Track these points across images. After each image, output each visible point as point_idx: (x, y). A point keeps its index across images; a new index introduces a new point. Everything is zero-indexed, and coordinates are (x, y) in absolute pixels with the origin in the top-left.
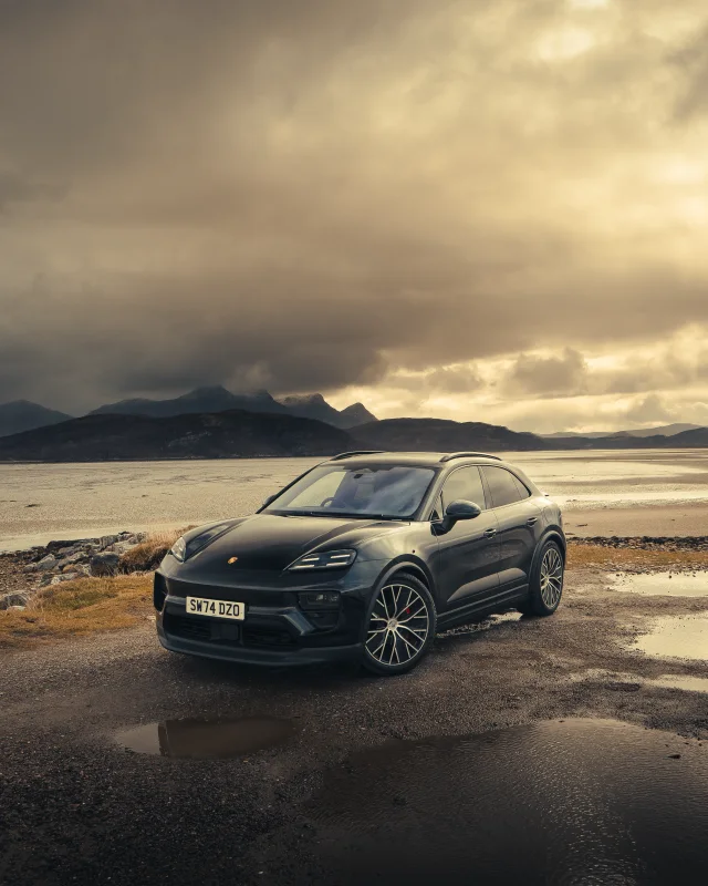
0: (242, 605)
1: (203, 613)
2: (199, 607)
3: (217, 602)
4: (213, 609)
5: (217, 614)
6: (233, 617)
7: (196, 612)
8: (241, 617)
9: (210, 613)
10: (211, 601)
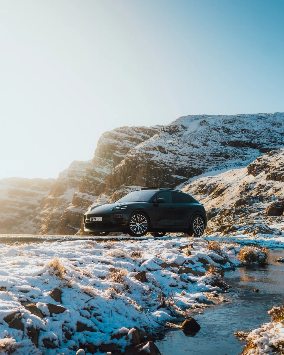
0: (102, 218)
1: (94, 221)
2: (93, 219)
3: (96, 218)
4: (96, 220)
5: (96, 221)
6: (100, 221)
7: (92, 221)
8: (102, 220)
9: (95, 221)
10: (95, 218)
